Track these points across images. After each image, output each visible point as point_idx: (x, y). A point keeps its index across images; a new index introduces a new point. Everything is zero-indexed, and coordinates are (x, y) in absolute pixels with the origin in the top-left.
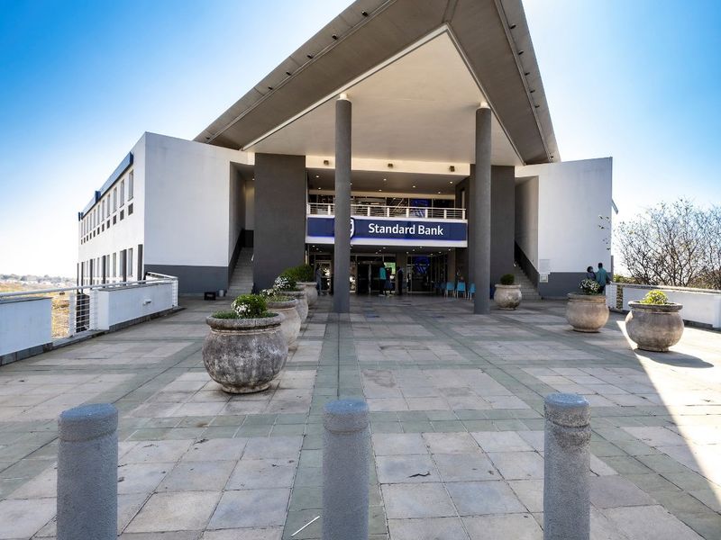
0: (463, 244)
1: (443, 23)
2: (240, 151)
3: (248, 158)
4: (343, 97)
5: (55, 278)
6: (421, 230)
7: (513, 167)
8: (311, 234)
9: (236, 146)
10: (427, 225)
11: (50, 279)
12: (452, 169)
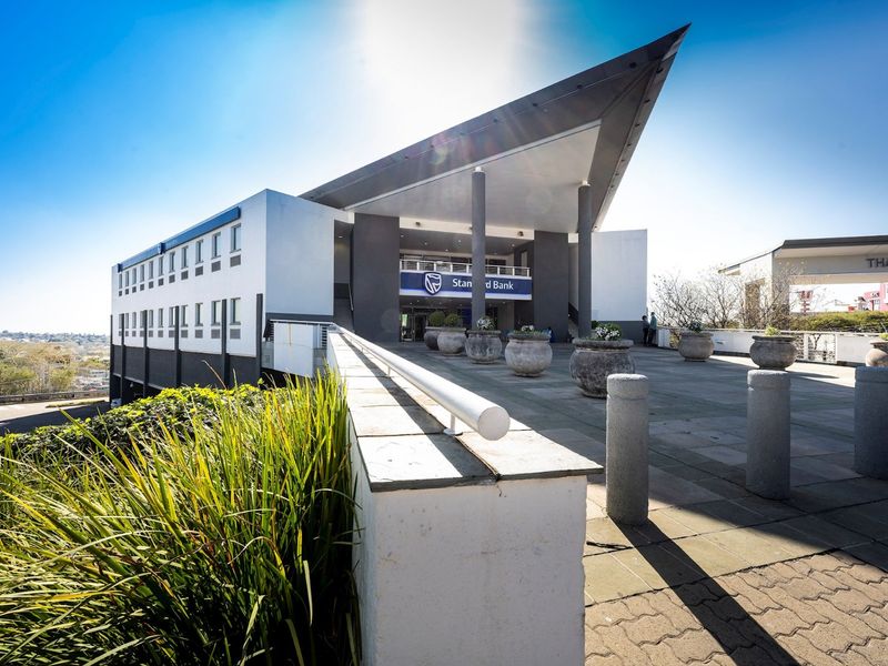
0: (528, 297)
1: (598, 118)
2: (341, 211)
3: (349, 217)
4: (478, 169)
5: (16, 334)
6: (496, 285)
7: (567, 235)
8: (404, 287)
9: (339, 205)
10: (501, 280)
11: (10, 335)
12: (521, 234)
